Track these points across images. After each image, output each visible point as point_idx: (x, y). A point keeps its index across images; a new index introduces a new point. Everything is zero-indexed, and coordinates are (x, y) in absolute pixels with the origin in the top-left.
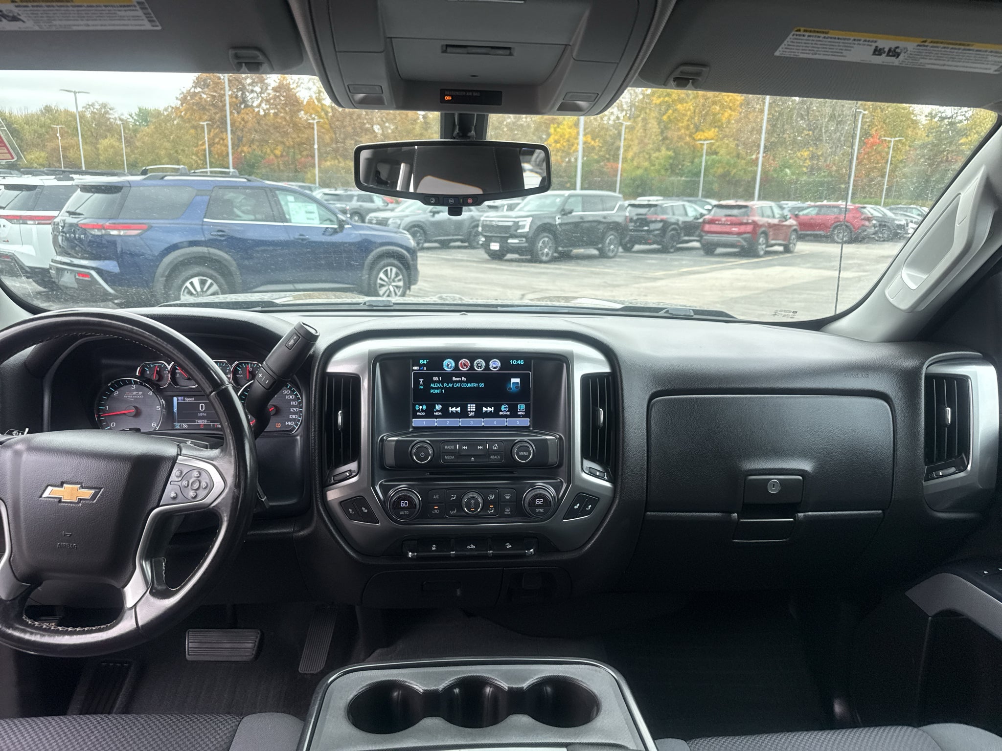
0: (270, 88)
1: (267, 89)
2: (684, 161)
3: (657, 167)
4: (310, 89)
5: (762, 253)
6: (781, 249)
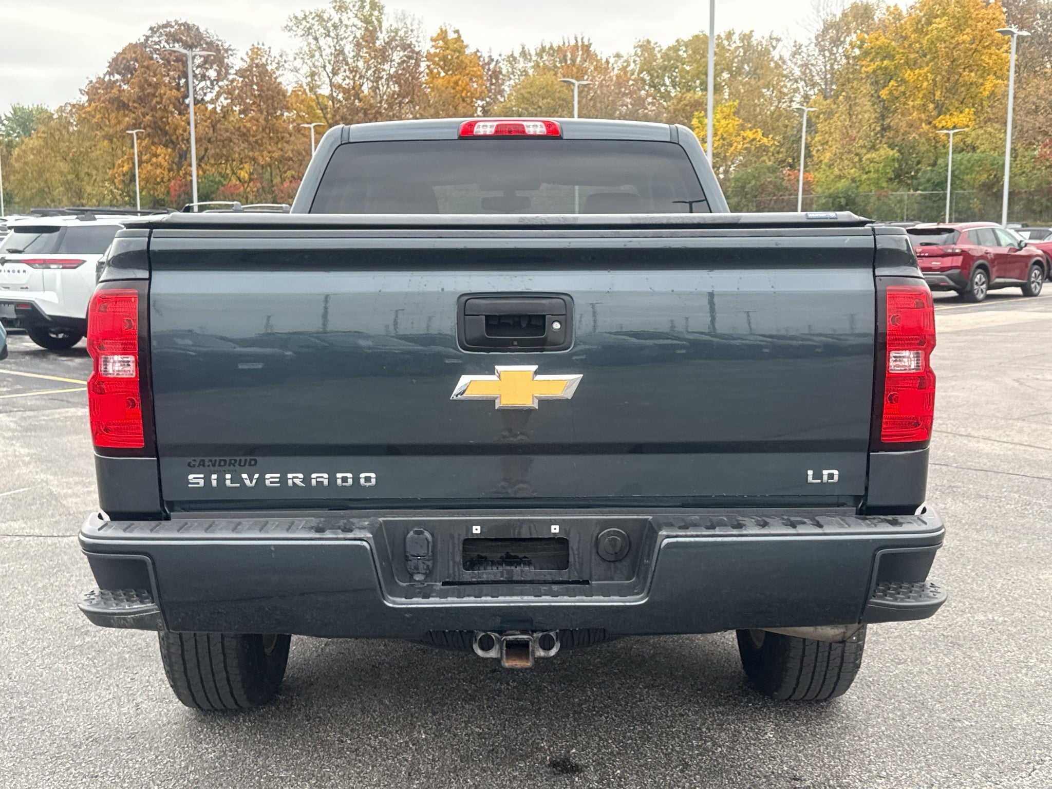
0: (232, 71)
1: (227, 73)
2: (919, 163)
3: (872, 175)
4: (296, 70)
5: (980, 296)
6: (1018, 291)
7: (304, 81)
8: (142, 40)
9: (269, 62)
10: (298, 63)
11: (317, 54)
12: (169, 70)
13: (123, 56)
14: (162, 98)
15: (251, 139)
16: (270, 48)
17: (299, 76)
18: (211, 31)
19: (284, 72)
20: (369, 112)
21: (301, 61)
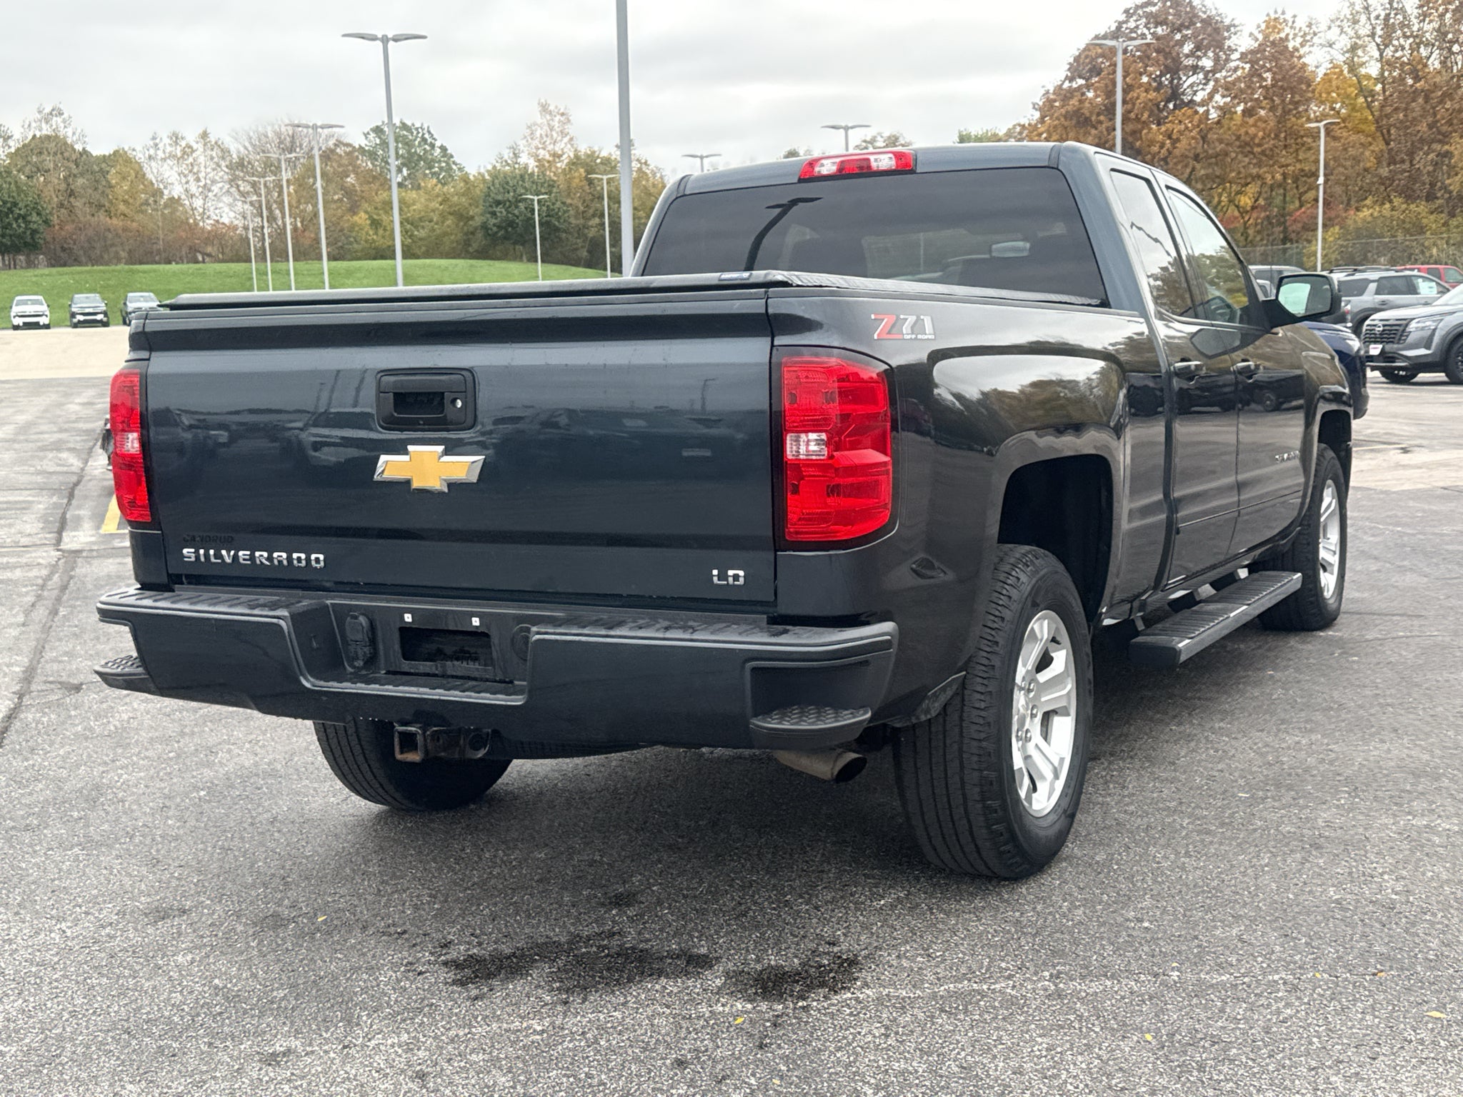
0: (1235, 56)
1: (1228, 60)
4: (1330, 44)
7: (1340, 59)
8: (1113, 28)
9: (1291, 37)
10: (1333, 34)
11: (1363, 18)
12: (1147, 66)
13: (1087, 53)
14: (1134, 104)
15: (1257, 150)
16: (1295, 16)
17: (1333, 52)
18: (1208, 3)
19: (1311, 49)
20: (1433, 95)
21: (1338, 31)
